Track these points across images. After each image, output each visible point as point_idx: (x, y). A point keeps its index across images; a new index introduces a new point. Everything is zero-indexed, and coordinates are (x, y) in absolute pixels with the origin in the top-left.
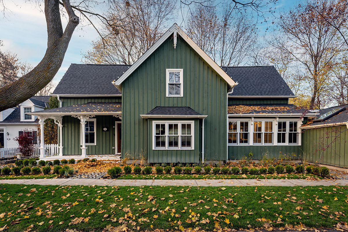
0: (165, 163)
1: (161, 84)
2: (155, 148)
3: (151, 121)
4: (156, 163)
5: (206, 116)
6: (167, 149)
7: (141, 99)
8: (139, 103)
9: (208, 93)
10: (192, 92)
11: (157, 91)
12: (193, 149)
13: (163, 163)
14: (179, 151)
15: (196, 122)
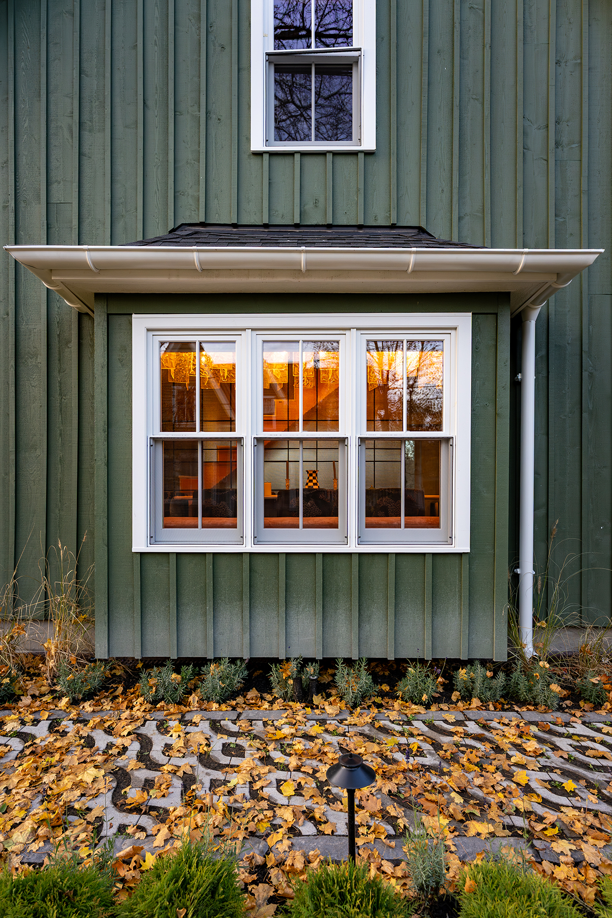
0: (233, 661)
1: (212, 62)
2: (153, 539)
3: (118, 321)
4: (160, 662)
5: (587, 256)
6: (249, 547)
7: (66, 167)
8: (54, 200)
9: (557, 122)
10: (440, 118)
11: (182, 107)
12: (461, 543)
13: (217, 660)
14: (343, 563)
15: (488, 322)
